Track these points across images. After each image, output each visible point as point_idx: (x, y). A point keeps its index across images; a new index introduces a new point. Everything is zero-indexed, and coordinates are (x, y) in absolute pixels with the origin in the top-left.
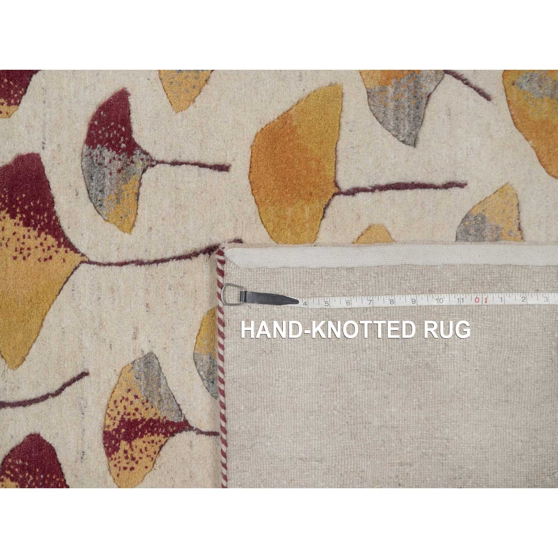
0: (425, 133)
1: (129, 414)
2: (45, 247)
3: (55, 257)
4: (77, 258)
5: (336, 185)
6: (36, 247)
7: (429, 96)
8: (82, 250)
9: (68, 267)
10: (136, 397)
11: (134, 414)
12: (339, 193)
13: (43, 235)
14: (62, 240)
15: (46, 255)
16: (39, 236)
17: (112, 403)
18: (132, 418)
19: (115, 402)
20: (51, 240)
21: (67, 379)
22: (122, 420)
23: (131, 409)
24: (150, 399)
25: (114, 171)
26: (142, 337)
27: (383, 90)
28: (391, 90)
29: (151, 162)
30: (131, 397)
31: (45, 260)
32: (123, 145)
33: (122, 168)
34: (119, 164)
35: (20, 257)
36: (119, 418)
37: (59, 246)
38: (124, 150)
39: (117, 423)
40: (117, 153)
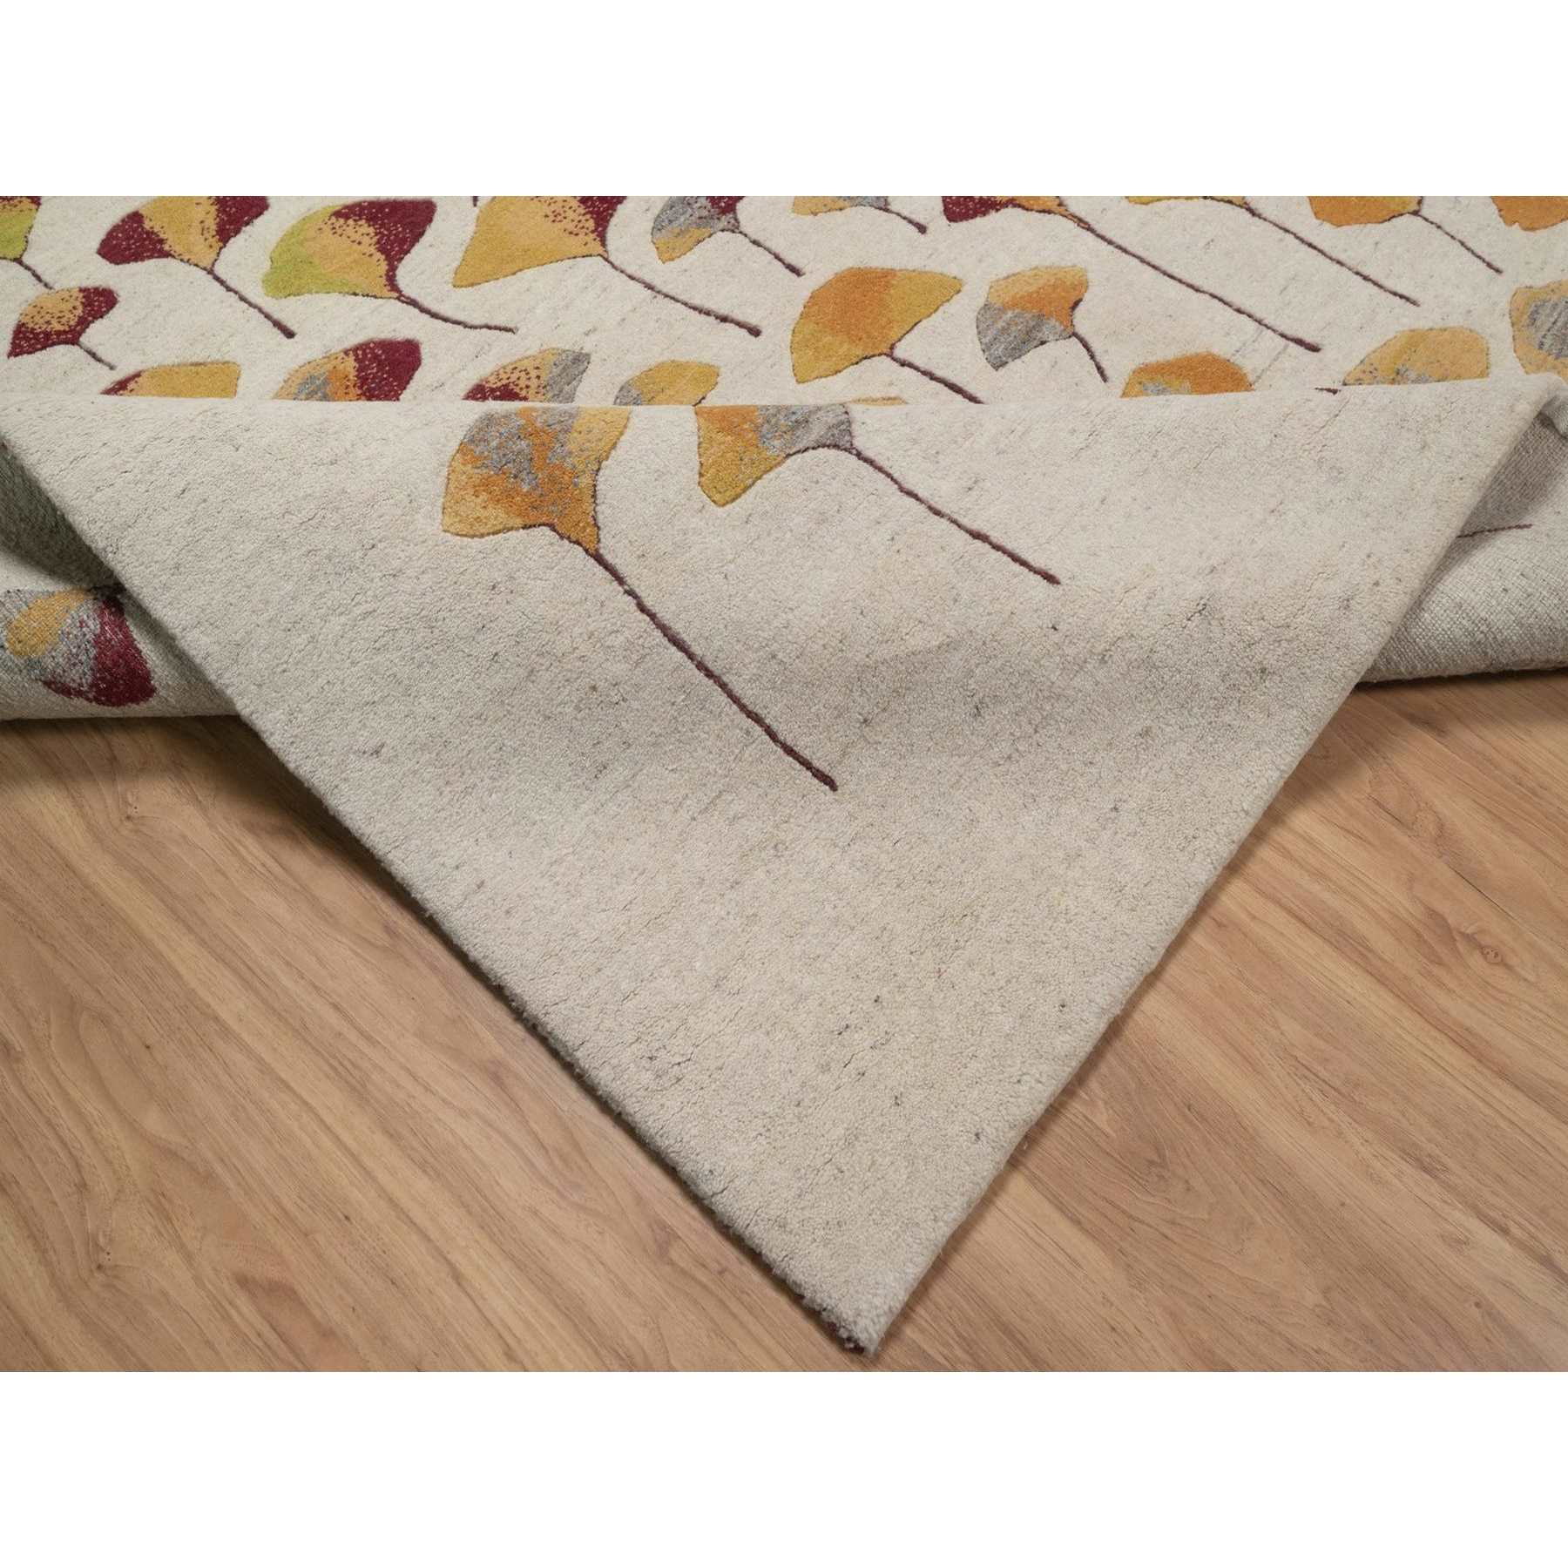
0: (1015, 366)
1: (517, 385)
2: (581, 225)
3: (581, 236)
4: (600, 250)
5: (892, 347)
6: (573, 221)
7: (1043, 343)
8: (609, 248)
9: (585, 251)
10: (538, 377)
11: (521, 389)
12: (890, 355)
13: (588, 216)
14: (600, 229)
15: (575, 231)
16: (584, 215)
17: (511, 367)
18: (517, 390)
19: (516, 368)
20: (591, 224)
21: (492, 323)
22: (506, 386)
23: (522, 383)
24: (548, 388)
25: (697, 214)
26: (593, 337)
27: (1003, 310)
28: (1010, 314)
29: (735, 228)
30: (533, 374)
31: (571, 233)
32: (723, 204)
33: (705, 218)
34: (705, 213)
35: (552, 218)
36: (505, 382)
37: (593, 232)
38: (720, 207)
39: (499, 384)
40: (713, 205)
